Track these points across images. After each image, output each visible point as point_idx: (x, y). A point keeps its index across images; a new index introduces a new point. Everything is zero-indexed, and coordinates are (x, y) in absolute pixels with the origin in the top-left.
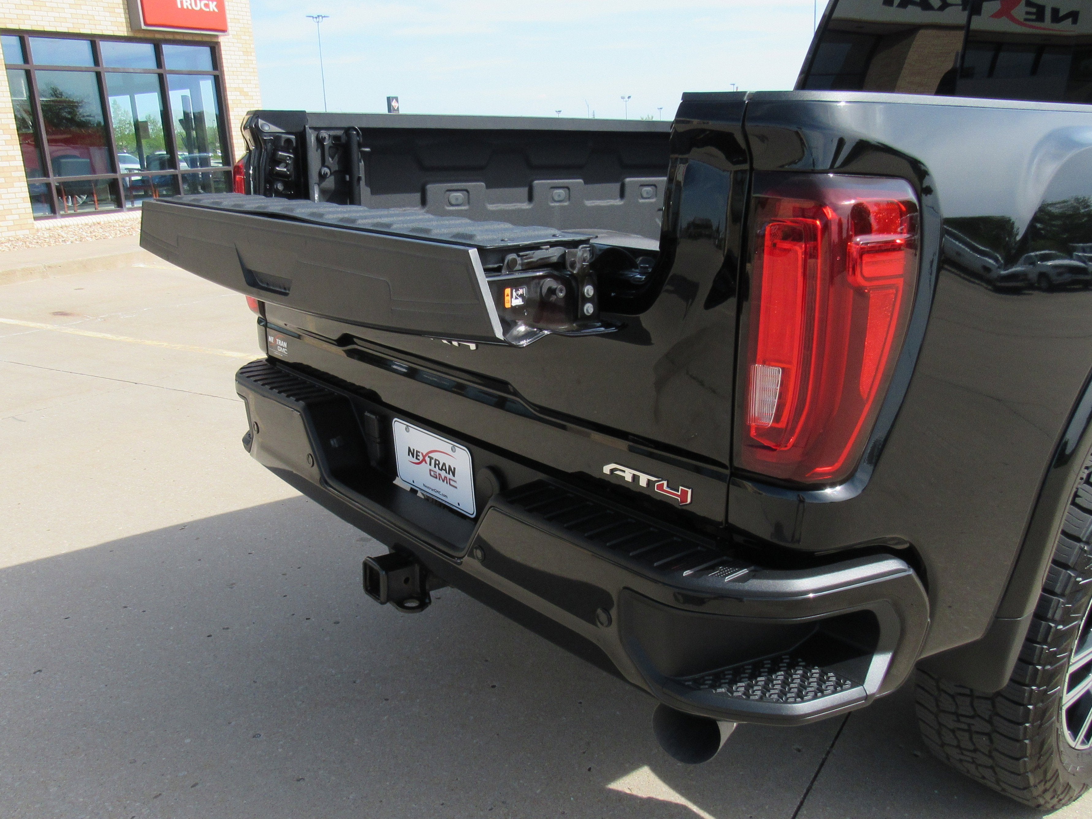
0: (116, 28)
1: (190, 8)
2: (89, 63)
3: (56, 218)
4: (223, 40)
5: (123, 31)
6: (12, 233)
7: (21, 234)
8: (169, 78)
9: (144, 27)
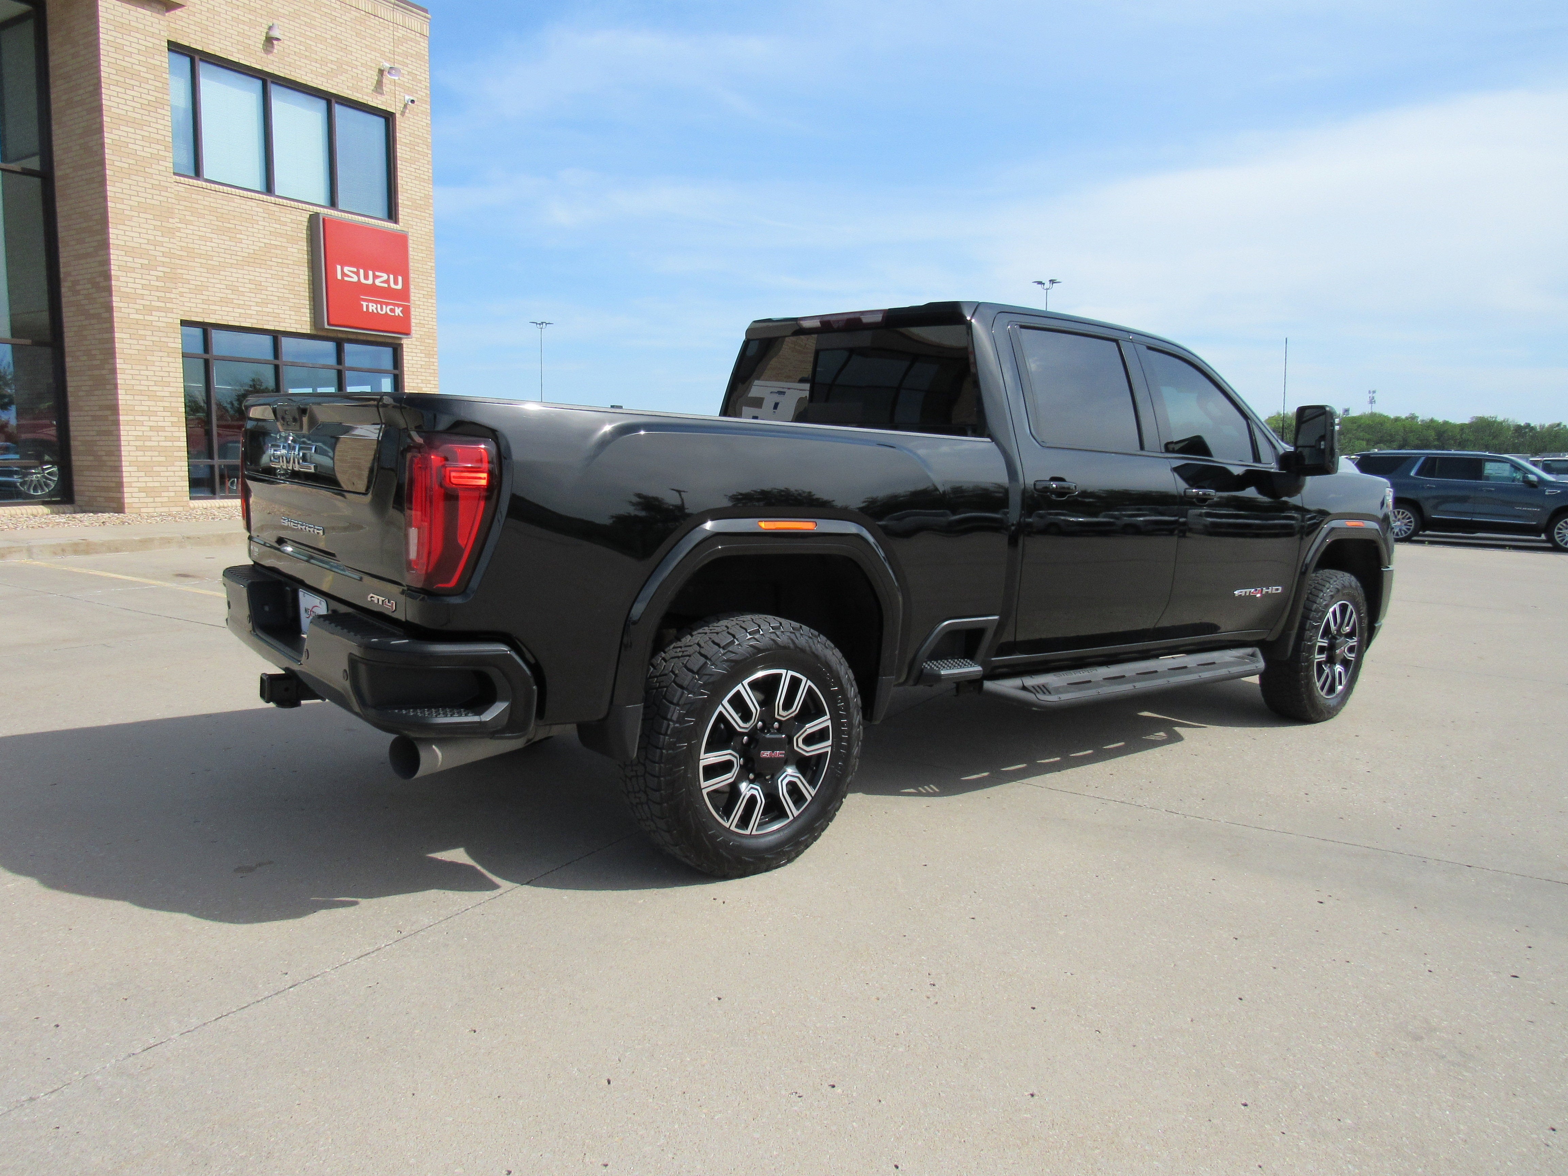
0: (299, 326)
1: (375, 311)
2: (270, 356)
3: (214, 499)
4: (406, 342)
5: (306, 329)
6: (166, 509)
7: (174, 510)
8: (348, 374)
9: (326, 326)
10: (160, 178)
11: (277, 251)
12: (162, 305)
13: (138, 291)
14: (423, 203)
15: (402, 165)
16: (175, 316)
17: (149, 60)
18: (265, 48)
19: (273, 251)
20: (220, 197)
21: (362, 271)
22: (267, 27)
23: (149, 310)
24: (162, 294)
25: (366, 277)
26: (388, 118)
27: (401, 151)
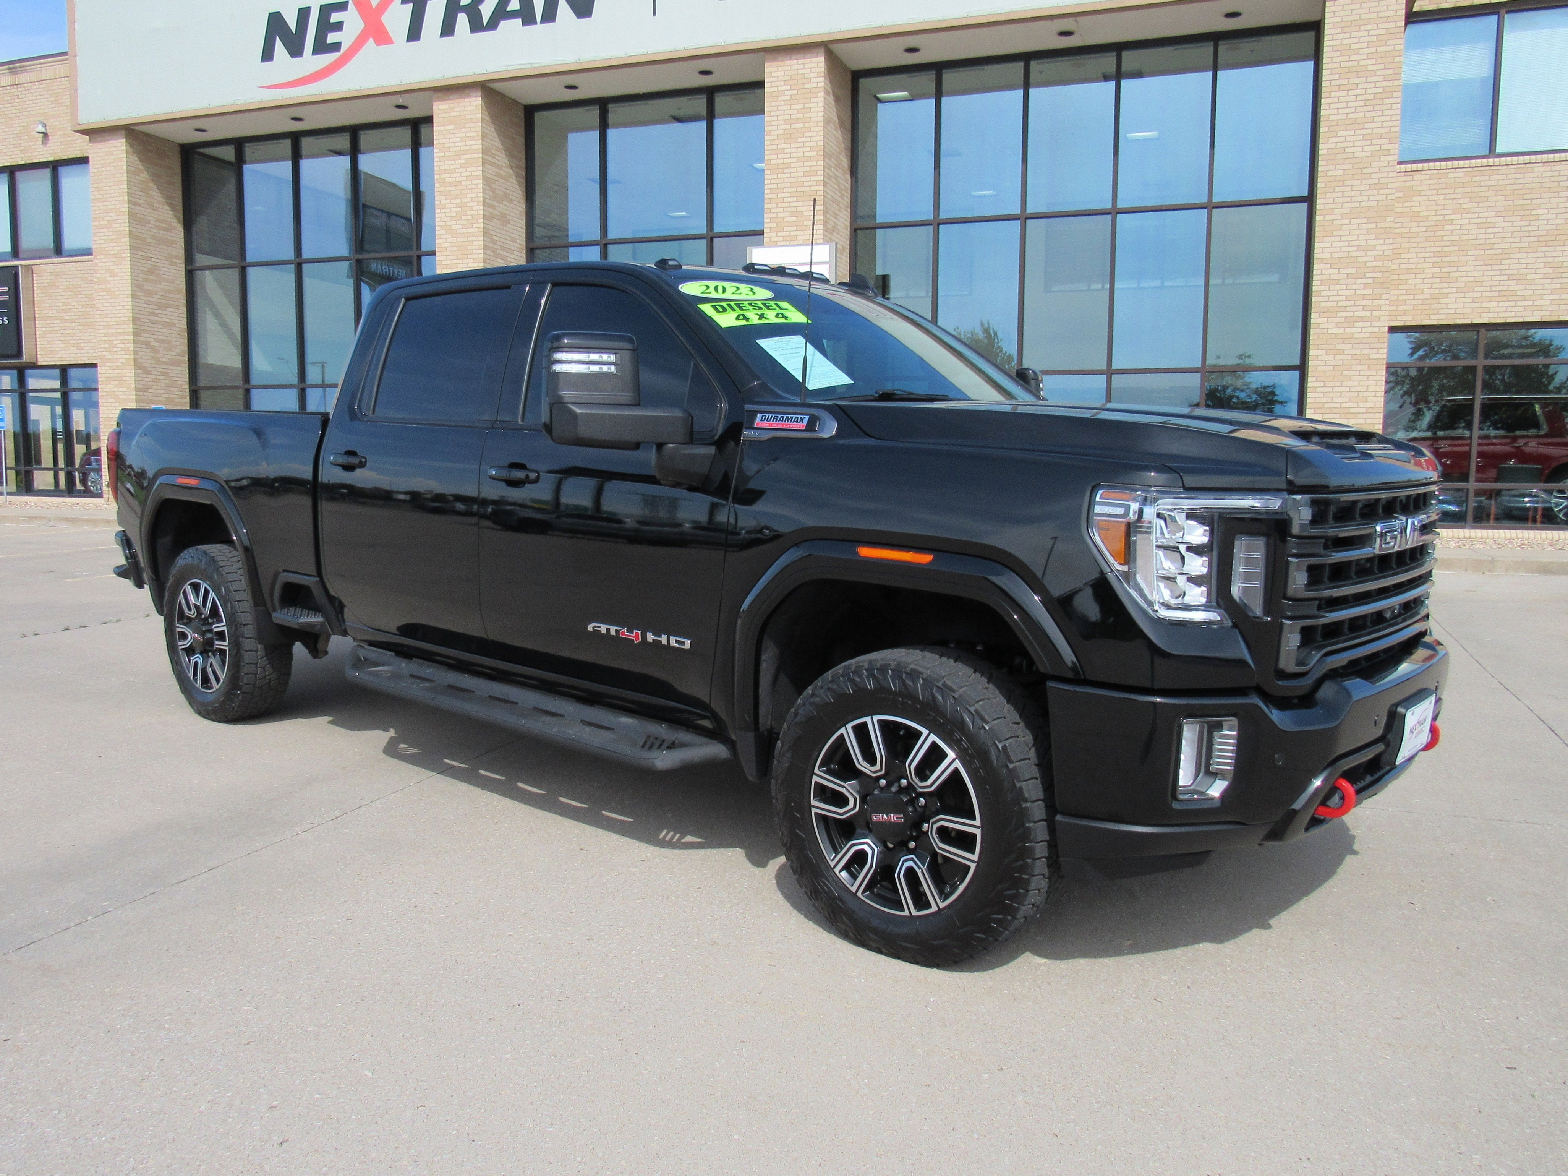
10: (1379, 176)
12: (1369, 314)
13: (1340, 304)
16: (1383, 324)
23: (1351, 321)
24: (1369, 303)
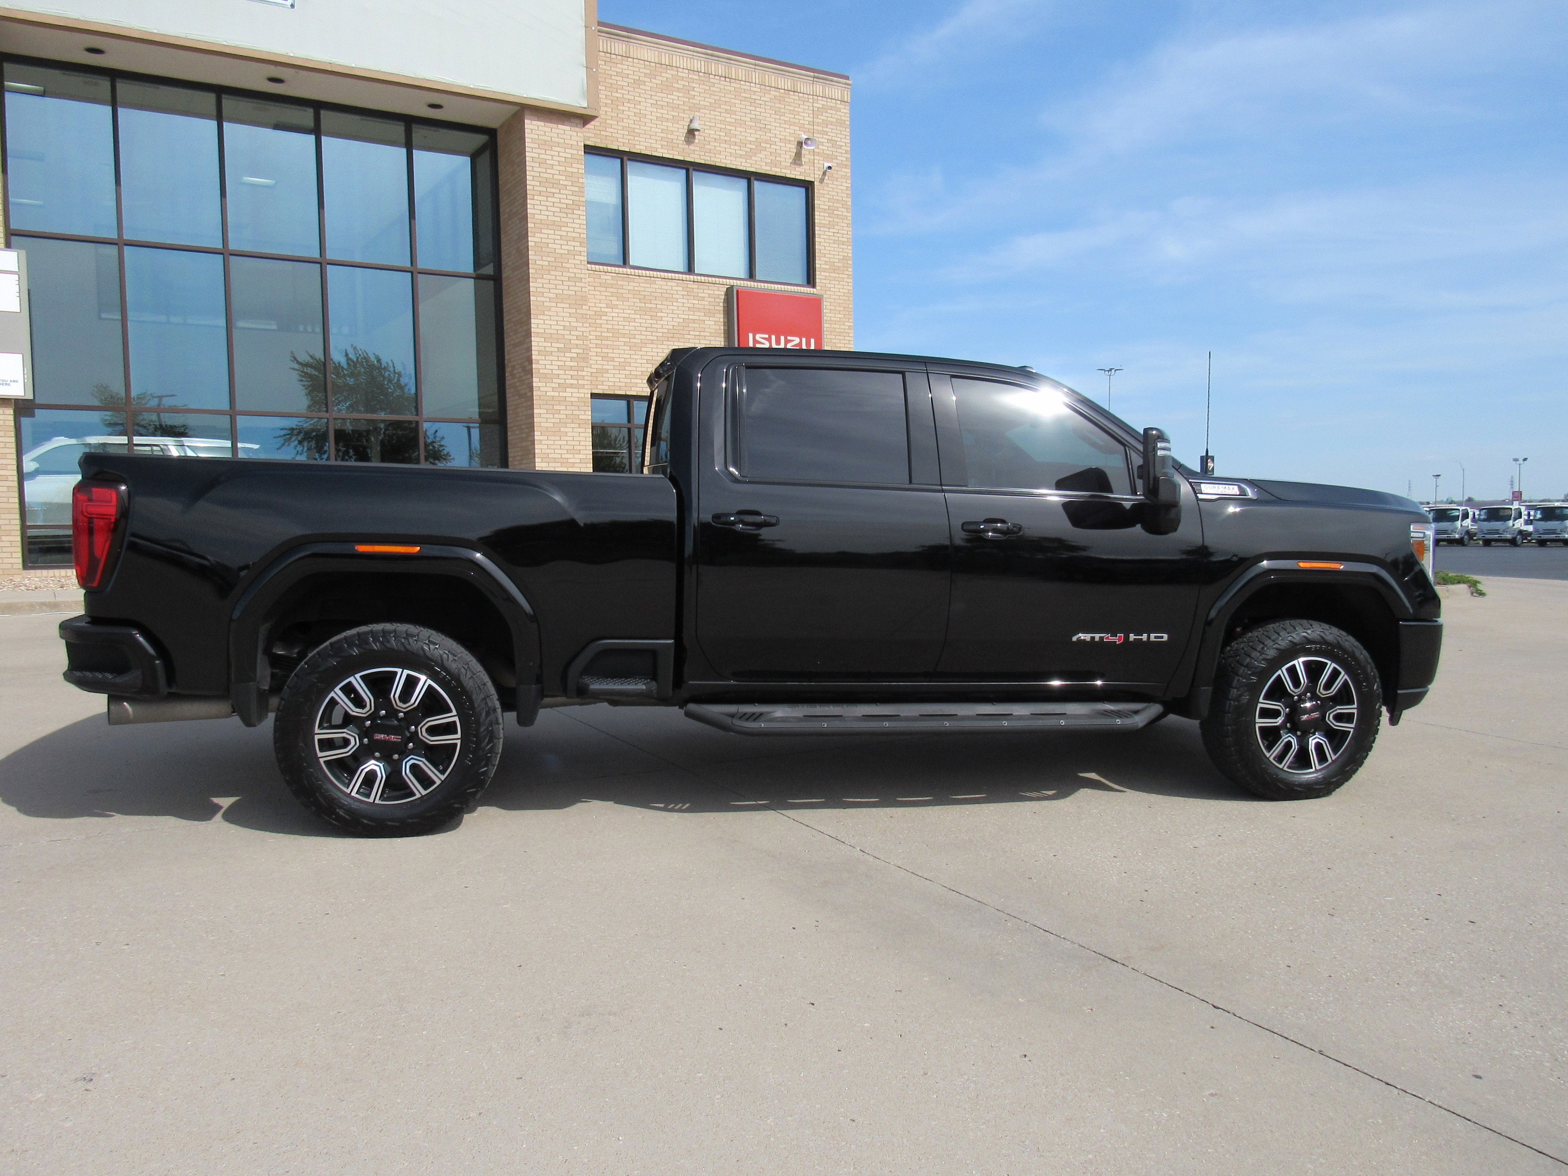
10: (575, 271)
11: (695, 325)
12: (575, 382)
13: (554, 372)
14: (841, 265)
15: (820, 230)
16: (586, 391)
17: (568, 169)
18: (687, 139)
19: (691, 325)
20: (644, 281)
21: (773, 337)
22: (689, 120)
23: (563, 387)
24: (576, 373)
25: (778, 342)
26: (808, 186)
27: (819, 218)
